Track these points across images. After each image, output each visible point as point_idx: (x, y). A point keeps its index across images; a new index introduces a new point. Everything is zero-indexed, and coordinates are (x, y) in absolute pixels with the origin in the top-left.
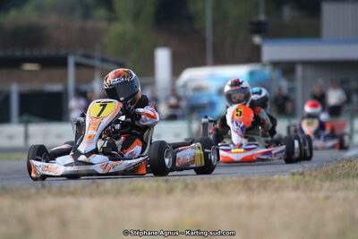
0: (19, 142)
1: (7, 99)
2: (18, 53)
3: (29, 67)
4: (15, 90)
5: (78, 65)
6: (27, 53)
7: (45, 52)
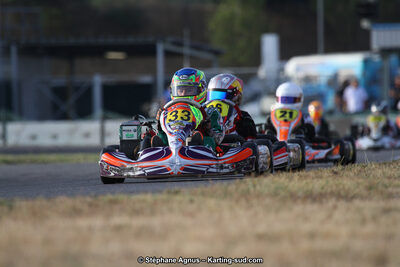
0: (95, 141)
1: (89, 91)
2: (101, 40)
3: (114, 55)
4: (98, 81)
5: (168, 54)
6: (111, 40)
7: (131, 40)
